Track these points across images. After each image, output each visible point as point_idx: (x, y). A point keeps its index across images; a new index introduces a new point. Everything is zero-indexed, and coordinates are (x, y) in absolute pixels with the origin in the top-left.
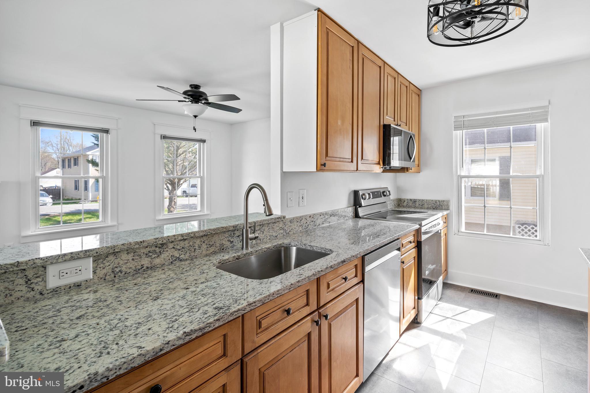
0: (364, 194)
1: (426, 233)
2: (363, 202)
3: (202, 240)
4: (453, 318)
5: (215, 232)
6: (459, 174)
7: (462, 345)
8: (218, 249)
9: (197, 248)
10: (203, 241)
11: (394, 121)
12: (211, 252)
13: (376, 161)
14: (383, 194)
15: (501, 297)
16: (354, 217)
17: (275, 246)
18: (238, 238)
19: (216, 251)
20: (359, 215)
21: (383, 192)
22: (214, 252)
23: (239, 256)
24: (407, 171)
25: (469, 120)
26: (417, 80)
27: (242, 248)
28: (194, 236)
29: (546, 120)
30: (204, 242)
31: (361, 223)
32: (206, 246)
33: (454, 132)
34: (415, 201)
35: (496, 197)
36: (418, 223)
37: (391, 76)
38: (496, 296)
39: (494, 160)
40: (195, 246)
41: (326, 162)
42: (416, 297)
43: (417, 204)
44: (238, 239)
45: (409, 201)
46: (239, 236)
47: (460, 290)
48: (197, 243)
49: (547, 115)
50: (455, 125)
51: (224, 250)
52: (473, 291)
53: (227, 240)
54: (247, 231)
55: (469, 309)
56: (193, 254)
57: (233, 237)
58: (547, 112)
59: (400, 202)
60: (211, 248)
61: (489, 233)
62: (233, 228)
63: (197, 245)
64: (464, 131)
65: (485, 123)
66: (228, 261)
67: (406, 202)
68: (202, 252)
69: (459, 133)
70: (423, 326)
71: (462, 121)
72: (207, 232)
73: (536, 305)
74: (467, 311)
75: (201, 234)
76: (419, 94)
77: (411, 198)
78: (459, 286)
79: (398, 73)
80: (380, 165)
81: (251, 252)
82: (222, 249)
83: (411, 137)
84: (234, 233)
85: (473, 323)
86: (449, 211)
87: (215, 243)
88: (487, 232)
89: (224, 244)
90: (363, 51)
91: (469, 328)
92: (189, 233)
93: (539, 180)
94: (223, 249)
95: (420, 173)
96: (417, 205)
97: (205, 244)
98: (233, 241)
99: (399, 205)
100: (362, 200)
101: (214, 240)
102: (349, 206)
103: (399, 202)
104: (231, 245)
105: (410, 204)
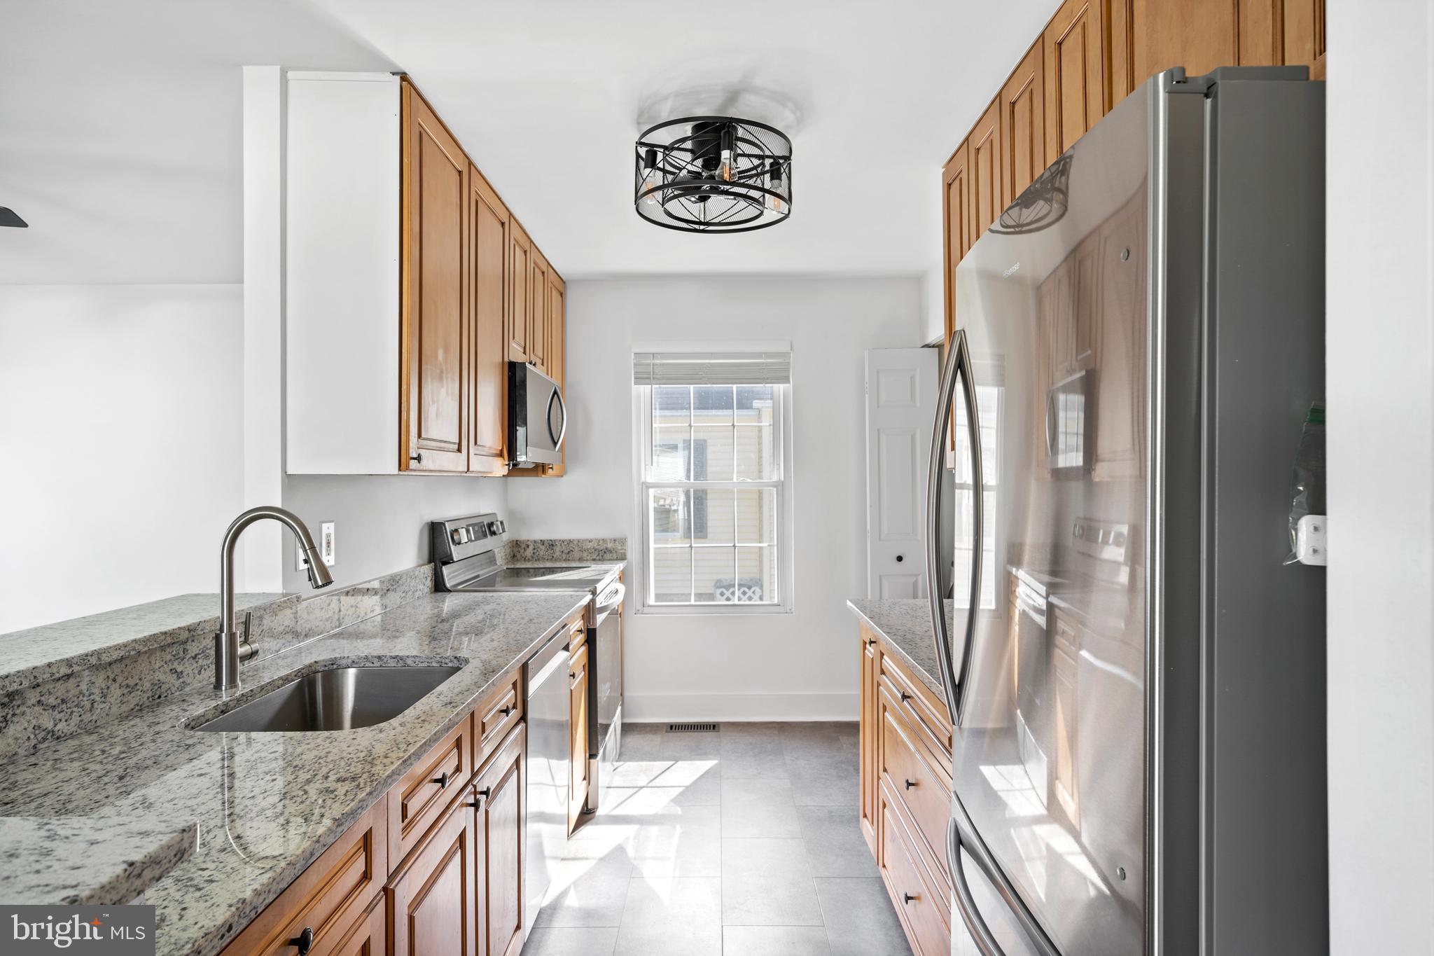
0: (456, 530)
1: (602, 610)
2: (456, 553)
3: (109, 674)
4: (650, 785)
5: (146, 649)
6: (643, 479)
7: (678, 827)
8: (148, 698)
9: (98, 699)
10: (112, 676)
11: (525, 353)
12: (132, 706)
13: (497, 450)
14: (490, 530)
15: (721, 728)
16: (433, 589)
17: (299, 671)
18: (193, 662)
19: (143, 703)
20: (445, 586)
21: (491, 525)
22: (138, 708)
23: (226, 704)
24: (544, 472)
25: (663, 365)
26: (563, 262)
27: (218, 686)
28: (98, 663)
29: (786, 380)
30: (114, 680)
31: (450, 603)
32: (119, 692)
33: (634, 387)
34: (551, 544)
35: (678, 532)
36: (588, 589)
37: (520, 246)
38: (713, 727)
39: (675, 448)
40: (93, 694)
41: (422, 452)
42: (588, 755)
43: (558, 549)
44: (195, 665)
45: (539, 545)
46: (196, 655)
47: (651, 731)
48: (97, 685)
49: (787, 370)
50: (636, 373)
51: (163, 698)
52: (673, 727)
53: (168, 670)
54: (232, 637)
55: (673, 762)
56: (87, 717)
57: (182, 660)
58: (789, 363)
59: (516, 548)
60: (133, 695)
61: (700, 601)
62: (187, 632)
63: (97, 691)
64: (654, 386)
65: (692, 375)
66: (203, 719)
67: (531, 547)
68: (110, 708)
69: (644, 390)
70: (599, 816)
71: (649, 365)
72: (127, 649)
73: (775, 727)
74: (672, 766)
75: (116, 655)
76: (562, 291)
77: (543, 538)
78: (645, 724)
79: (531, 241)
80: (503, 457)
81: (252, 691)
82: (157, 696)
83: (555, 392)
84: (184, 649)
85: (687, 783)
86: (626, 561)
87: (140, 679)
88: (695, 601)
89: (162, 681)
90: (478, 186)
91: (682, 793)
92: (87, 656)
93: (777, 491)
94: (160, 697)
95: (562, 476)
96: (558, 553)
97: (117, 685)
98: (182, 672)
99: (514, 556)
100: (453, 547)
101: (138, 672)
102: (421, 562)
103: (515, 550)
104: (177, 684)
105: (541, 553)
